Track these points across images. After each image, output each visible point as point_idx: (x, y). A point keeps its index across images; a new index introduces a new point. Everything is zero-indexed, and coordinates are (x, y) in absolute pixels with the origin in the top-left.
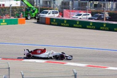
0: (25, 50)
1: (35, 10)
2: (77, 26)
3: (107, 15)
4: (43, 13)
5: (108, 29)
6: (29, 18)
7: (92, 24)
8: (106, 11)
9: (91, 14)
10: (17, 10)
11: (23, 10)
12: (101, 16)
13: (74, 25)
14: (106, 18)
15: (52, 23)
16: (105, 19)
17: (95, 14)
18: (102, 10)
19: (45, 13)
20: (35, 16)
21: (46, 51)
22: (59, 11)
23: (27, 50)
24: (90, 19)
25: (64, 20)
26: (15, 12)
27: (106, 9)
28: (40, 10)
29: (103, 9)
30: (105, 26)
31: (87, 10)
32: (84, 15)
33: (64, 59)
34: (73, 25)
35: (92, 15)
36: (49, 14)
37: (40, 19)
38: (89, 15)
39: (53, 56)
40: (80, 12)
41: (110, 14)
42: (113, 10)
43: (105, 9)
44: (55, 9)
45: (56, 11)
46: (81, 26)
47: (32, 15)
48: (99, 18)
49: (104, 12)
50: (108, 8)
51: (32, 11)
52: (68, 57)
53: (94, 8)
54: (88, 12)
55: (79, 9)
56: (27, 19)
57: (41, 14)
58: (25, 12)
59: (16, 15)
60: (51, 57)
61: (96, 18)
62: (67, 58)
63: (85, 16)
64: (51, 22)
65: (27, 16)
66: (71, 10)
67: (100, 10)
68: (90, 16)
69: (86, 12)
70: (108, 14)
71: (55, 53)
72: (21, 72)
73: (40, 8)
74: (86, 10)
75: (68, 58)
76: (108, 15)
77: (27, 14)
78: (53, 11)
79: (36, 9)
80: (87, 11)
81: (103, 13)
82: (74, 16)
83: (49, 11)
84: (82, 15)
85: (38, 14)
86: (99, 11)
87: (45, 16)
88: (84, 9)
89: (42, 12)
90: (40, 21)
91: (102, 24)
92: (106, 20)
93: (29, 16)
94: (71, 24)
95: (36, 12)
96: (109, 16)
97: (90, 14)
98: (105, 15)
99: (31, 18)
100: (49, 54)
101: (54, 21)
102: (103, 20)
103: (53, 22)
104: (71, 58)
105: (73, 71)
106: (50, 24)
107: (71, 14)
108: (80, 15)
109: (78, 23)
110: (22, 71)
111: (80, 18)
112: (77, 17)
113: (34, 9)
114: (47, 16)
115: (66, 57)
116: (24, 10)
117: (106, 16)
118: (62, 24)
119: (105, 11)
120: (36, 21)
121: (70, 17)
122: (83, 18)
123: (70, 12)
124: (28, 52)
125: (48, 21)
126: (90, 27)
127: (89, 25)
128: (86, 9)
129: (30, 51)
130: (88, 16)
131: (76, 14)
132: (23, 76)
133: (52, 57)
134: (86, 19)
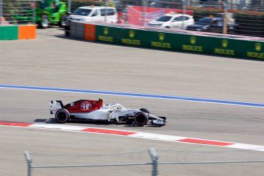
0: (52, 102)
1: (60, 5)
2: (159, 44)
3: (230, 20)
4: (79, 13)
5: (233, 54)
6: (45, 25)
7: (197, 41)
8: (229, 11)
9: (194, 18)
10: (16, 6)
11: (29, 5)
12: (216, 22)
13: (154, 44)
14: (228, 27)
15: (101, 38)
16: (225, 29)
17: (201, 18)
18: (220, 7)
19: (83, 13)
20: (61, 19)
21: (104, 106)
22: (117, 10)
23: (58, 101)
24: (189, 28)
25: (128, 30)
26: (12, 9)
27: (230, 5)
28: (72, 6)
29: (222, 5)
30: (225, 45)
31: (184, 6)
32: (177, 19)
33: (146, 124)
34: (150, 44)
35: (196, 19)
36: (94, 15)
37: (72, 27)
38: (187, 19)
39: (120, 118)
40: (167, 12)
41: (238, 18)
42: (245, 8)
43: (225, 5)
44: (107, 3)
45: (109, 10)
46: (168, 44)
47: (54, 18)
48: (212, 26)
49: (223, 12)
50: (232, 4)
51: (52, 7)
52: (155, 119)
53: (201, 3)
54: (187, 13)
55: (164, 6)
56: (40, 27)
57: (73, 16)
58: (37, 10)
59: (15, 16)
60: (115, 119)
61: (205, 27)
62: (152, 122)
63: (178, 23)
64: (97, 35)
65: (39, 19)
66: (145, 8)
67: (213, 7)
68: (191, 22)
69: (182, 13)
70: (234, 17)
71: (125, 110)
72: (25, 155)
73: (72, 2)
74: (182, 9)
75: (155, 121)
76: (232, 20)
77: (40, 15)
78: (103, 8)
79: (62, 3)
80: (185, 11)
81: (220, 16)
82: (154, 22)
83: (94, 9)
84: (172, 19)
85: (68, 14)
86: (211, 10)
87: (83, 20)
88: (176, 5)
89: (76, 11)
90: (72, 32)
91: (219, 41)
92: (229, 31)
93: (46, 21)
94: (146, 40)
95: (62, 10)
96: (236, 21)
97: (191, 17)
98: (225, 20)
99: (51, 25)
100: (111, 112)
101: (106, 32)
102: (221, 33)
103: (103, 35)
104: (162, 123)
105: (150, 153)
106: (97, 41)
107: (146, 16)
108: (167, 19)
109: (162, 38)
110: (27, 153)
111: (168, 27)
112: (160, 25)
113: (57, 4)
114: (88, 19)
115: (150, 118)
116: (33, 4)
117: (229, 23)
118: (124, 40)
119: (226, 10)
120: (62, 32)
121: (142, 25)
122: (174, 27)
123: (142, 11)
124: (60, 107)
125: (91, 34)
126: (191, 48)
127: (189, 43)
128: (182, 5)
129: (65, 104)
130: (186, 21)
131: (158, 18)
132: (29, 163)
133: (118, 120)
134: (182, 28)
